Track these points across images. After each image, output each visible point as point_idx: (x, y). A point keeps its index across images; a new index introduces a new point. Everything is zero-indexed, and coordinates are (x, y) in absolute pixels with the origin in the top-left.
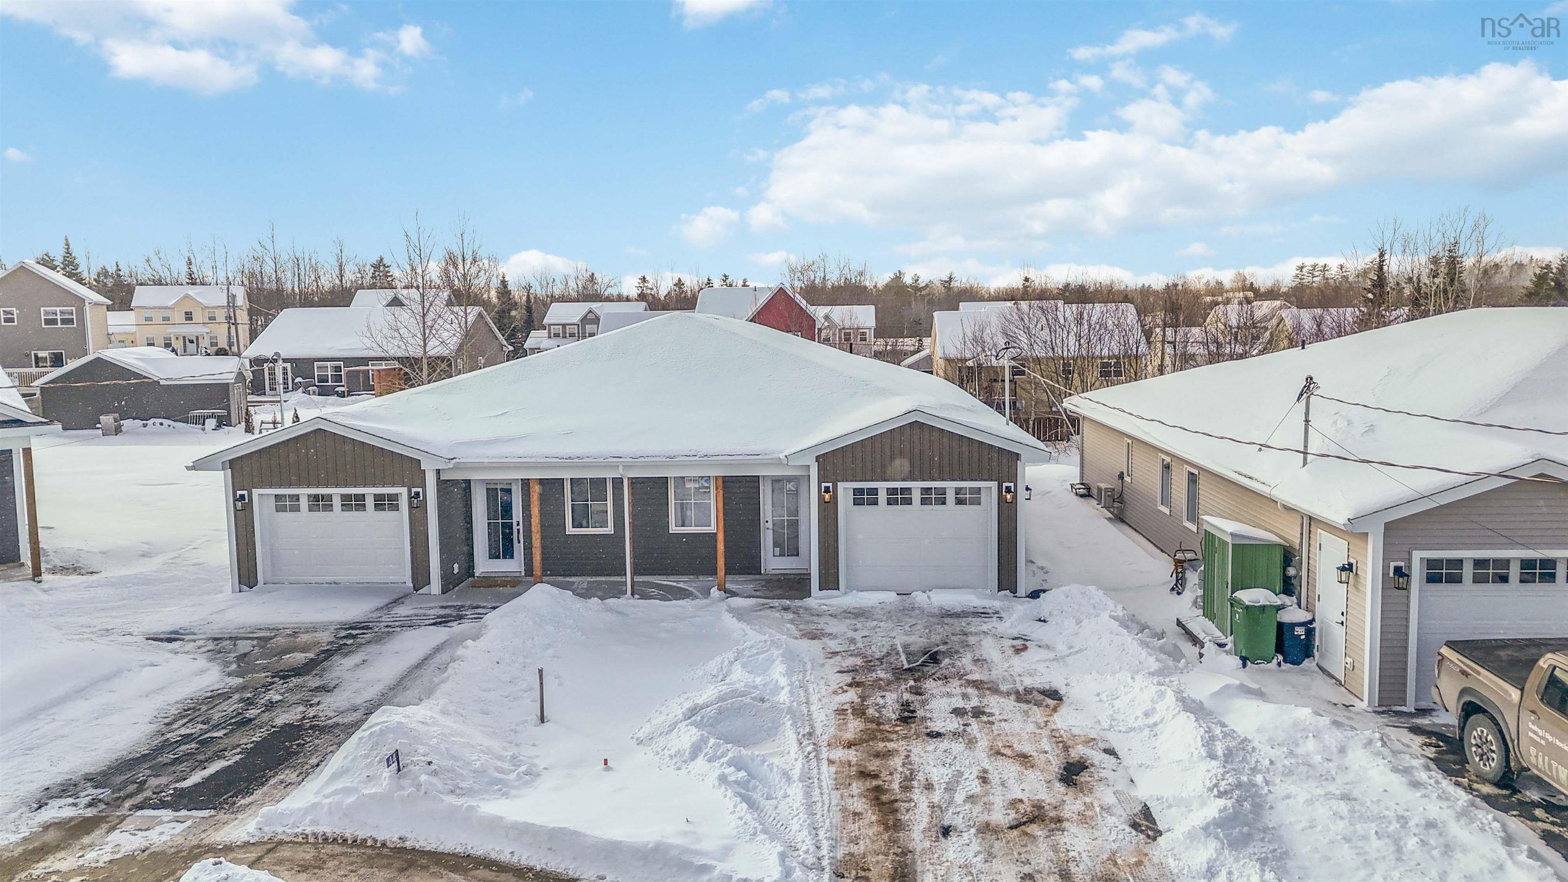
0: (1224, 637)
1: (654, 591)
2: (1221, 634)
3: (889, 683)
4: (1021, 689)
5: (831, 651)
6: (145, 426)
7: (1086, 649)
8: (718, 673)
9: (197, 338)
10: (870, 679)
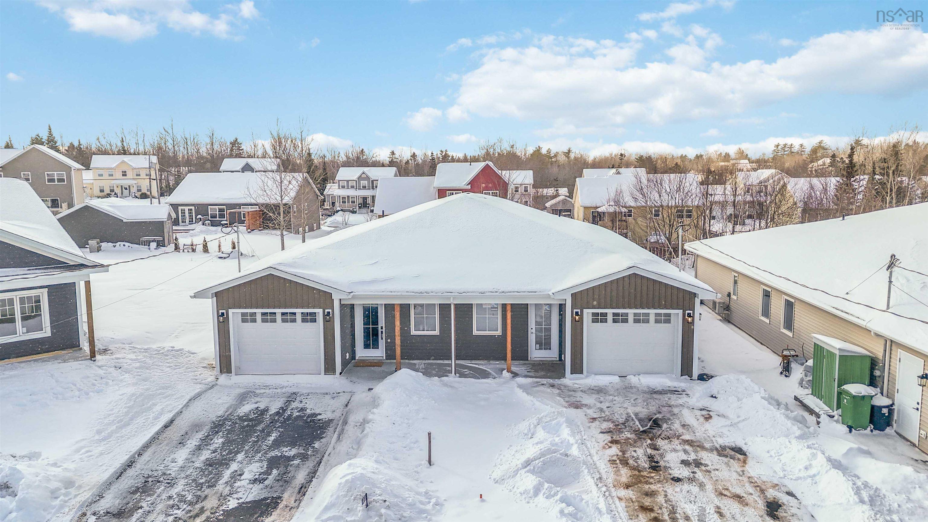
0: (832, 411)
1: (466, 371)
2: (829, 409)
3: (635, 442)
4: (718, 446)
5: (591, 417)
6: (115, 246)
7: (749, 418)
8: (528, 432)
9: (129, 186)
10: (622, 438)
